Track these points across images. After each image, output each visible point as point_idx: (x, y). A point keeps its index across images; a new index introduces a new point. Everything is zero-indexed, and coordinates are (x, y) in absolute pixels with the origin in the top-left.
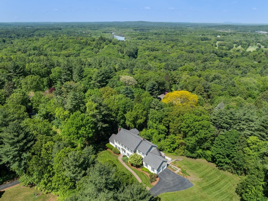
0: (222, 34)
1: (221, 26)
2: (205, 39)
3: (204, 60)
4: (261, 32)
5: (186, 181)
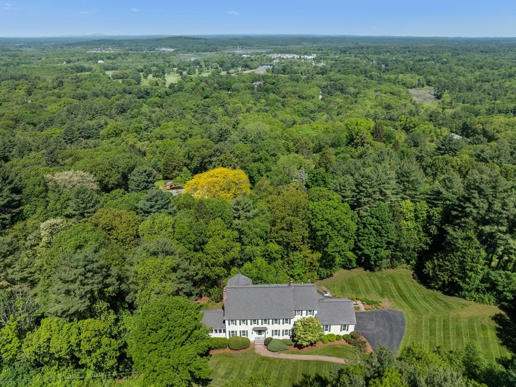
0: (105, 57)
1: (91, 41)
2: (79, 70)
3: (119, 109)
4: (164, 49)
5: (390, 313)
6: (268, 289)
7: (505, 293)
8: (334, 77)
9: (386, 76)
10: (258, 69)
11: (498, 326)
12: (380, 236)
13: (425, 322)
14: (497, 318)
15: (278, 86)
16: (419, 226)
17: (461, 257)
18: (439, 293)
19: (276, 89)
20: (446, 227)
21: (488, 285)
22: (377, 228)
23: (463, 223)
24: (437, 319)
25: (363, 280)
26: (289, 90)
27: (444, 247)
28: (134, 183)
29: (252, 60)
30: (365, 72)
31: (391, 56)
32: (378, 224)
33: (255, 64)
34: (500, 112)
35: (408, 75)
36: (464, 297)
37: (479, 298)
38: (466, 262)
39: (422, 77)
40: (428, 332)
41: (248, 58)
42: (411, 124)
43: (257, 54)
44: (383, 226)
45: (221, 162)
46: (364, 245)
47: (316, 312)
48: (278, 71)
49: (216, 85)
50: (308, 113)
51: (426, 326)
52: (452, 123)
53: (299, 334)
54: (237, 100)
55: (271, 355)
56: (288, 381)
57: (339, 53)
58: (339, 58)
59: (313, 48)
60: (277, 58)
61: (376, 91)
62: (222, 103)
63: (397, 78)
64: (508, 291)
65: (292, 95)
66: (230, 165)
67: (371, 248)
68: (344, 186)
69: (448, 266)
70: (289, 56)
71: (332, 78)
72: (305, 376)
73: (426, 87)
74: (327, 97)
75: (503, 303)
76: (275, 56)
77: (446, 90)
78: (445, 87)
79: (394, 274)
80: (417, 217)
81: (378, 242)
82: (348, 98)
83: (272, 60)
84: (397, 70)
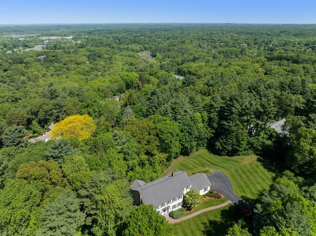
5: (217, 174)
6: (163, 182)
7: (257, 147)
8: (91, 49)
9: (122, 47)
10: (35, 47)
11: (261, 163)
12: (191, 135)
13: (234, 172)
14: (258, 160)
15: (58, 58)
16: (206, 125)
17: (236, 135)
18: (226, 157)
19: (58, 60)
20: (222, 122)
21: (250, 146)
22: (189, 131)
23: (232, 118)
24: (238, 169)
25: (187, 162)
26: (67, 59)
27: (224, 133)
28: (9, 140)
29: (28, 42)
30: (109, 45)
31: (119, 35)
32: (188, 129)
33: (33, 44)
34: (188, 61)
35: (134, 45)
36: (239, 155)
37: (246, 153)
38: (239, 137)
39: (141, 46)
40: (239, 177)
41: (24, 40)
42: (154, 72)
43: (30, 37)
44: (191, 129)
45: (65, 112)
46: (184, 142)
47: (191, 186)
48: (51, 48)
49: (10, 61)
50: (86, 73)
51: (236, 174)
52: (172, 69)
53: (191, 202)
54: (33, 70)
55: (177, 221)
56: (197, 231)
57: (87, 35)
58: (88, 37)
59: (68, 32)
60: (46, 40)
61: (120, 56)
62: (22, 73)
63: (128, 47)
64: (259, 146)
65: (71, 63)
66: (73, 113)
67: (188, 143)
68: (166, 111)
69: (230, 142)
70: (55, 38)
71: (90, 50)
72: (203, 224)
73: (145, 51)
74: (94, 62)
75: (257, 152)
76: (44, 38)
77: (157, 52)
78: (156, 50)
79: (200, 154)
80: (203, 121)
81: (191, 138)
82: (106, 61)
83: (43, 41)
84: (126, 42)
